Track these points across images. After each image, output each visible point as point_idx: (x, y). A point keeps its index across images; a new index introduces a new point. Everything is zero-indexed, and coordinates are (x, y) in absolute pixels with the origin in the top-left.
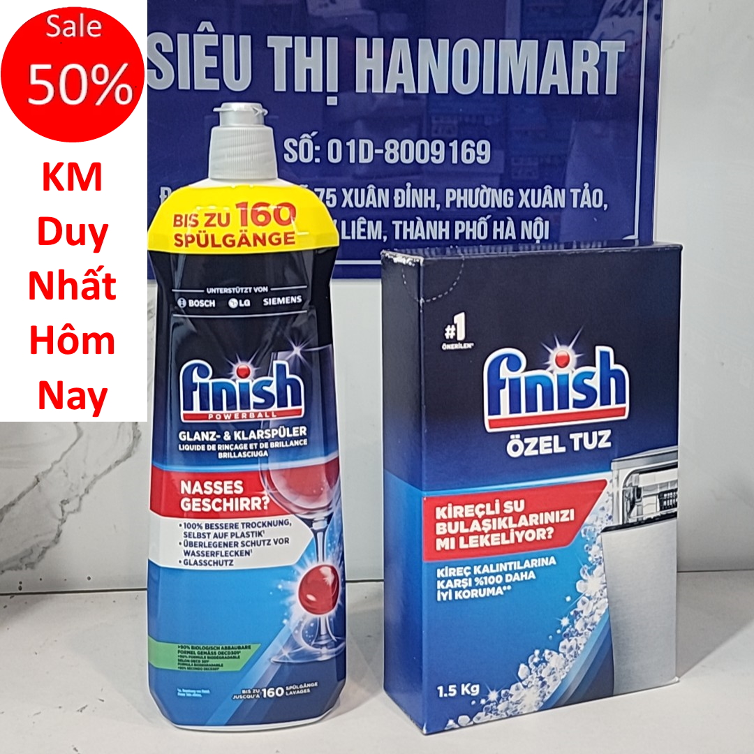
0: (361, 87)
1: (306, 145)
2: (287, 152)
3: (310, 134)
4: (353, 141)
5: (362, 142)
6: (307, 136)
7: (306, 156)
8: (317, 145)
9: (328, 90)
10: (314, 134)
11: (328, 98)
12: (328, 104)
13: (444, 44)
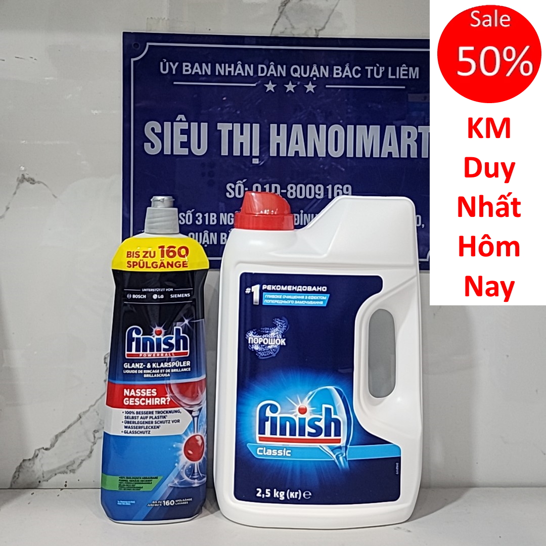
0: (273, 153)
1: (240, 187)
2: (228, 192)
3: (242, 181)
4: (268, 185)
5: (273, 186)
6: (240, 182)
7: (239, 194)
8: (246, 187)
9: (253, 155)
10: (244, 181)
11: (253, 159)
12: (253, 163)
13: (323, 128)
